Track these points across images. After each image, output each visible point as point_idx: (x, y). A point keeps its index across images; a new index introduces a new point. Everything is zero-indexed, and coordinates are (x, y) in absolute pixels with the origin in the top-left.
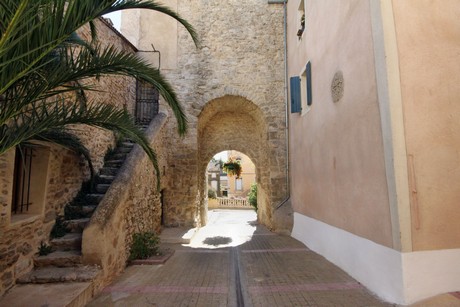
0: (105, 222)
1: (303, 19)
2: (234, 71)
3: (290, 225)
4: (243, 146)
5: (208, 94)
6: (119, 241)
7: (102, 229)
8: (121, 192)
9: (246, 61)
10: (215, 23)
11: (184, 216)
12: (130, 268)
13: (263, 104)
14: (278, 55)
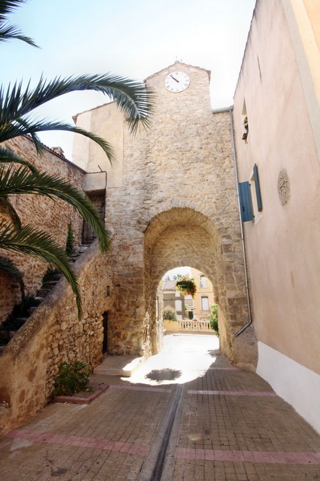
0: (19, 352)
1: (246, 122)
2: (181, 184)
3: (254, 358)
4: (197, 262)
5: (153, 208)
6: (37, 374)
7: (14, 359)
8: (45, 316)
9: (193, 172)
10: (160, 139)
11: (130, 343)
12: (52, 406)
13: (213, 215)
14: (227, 162)
